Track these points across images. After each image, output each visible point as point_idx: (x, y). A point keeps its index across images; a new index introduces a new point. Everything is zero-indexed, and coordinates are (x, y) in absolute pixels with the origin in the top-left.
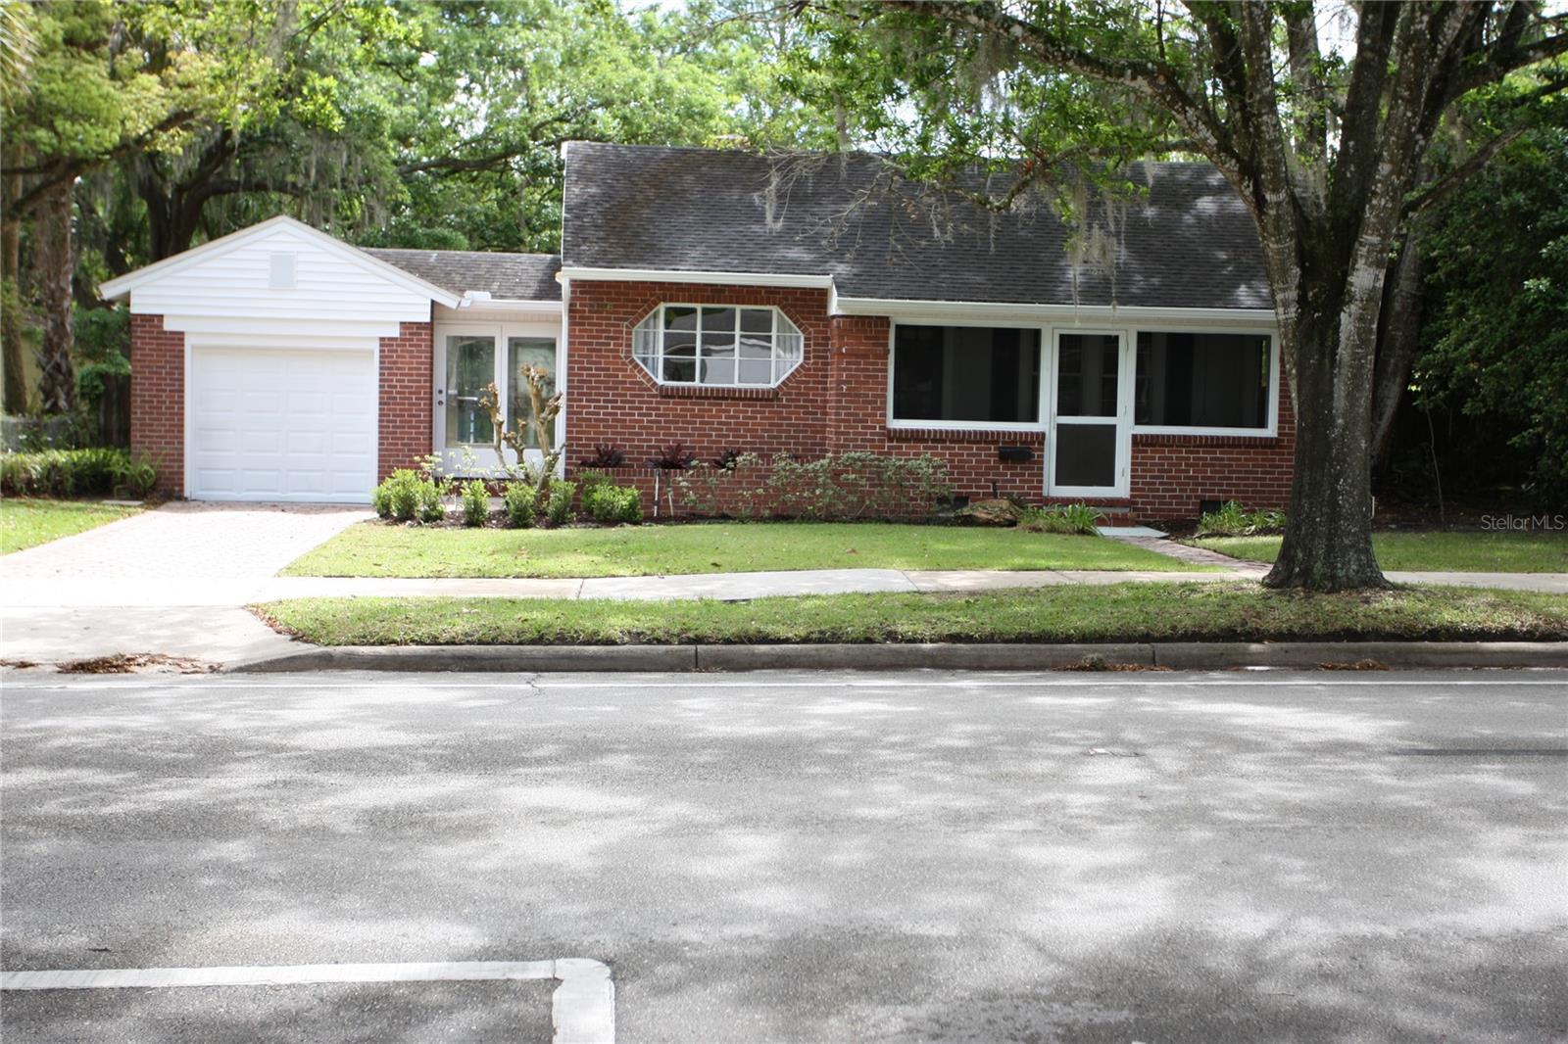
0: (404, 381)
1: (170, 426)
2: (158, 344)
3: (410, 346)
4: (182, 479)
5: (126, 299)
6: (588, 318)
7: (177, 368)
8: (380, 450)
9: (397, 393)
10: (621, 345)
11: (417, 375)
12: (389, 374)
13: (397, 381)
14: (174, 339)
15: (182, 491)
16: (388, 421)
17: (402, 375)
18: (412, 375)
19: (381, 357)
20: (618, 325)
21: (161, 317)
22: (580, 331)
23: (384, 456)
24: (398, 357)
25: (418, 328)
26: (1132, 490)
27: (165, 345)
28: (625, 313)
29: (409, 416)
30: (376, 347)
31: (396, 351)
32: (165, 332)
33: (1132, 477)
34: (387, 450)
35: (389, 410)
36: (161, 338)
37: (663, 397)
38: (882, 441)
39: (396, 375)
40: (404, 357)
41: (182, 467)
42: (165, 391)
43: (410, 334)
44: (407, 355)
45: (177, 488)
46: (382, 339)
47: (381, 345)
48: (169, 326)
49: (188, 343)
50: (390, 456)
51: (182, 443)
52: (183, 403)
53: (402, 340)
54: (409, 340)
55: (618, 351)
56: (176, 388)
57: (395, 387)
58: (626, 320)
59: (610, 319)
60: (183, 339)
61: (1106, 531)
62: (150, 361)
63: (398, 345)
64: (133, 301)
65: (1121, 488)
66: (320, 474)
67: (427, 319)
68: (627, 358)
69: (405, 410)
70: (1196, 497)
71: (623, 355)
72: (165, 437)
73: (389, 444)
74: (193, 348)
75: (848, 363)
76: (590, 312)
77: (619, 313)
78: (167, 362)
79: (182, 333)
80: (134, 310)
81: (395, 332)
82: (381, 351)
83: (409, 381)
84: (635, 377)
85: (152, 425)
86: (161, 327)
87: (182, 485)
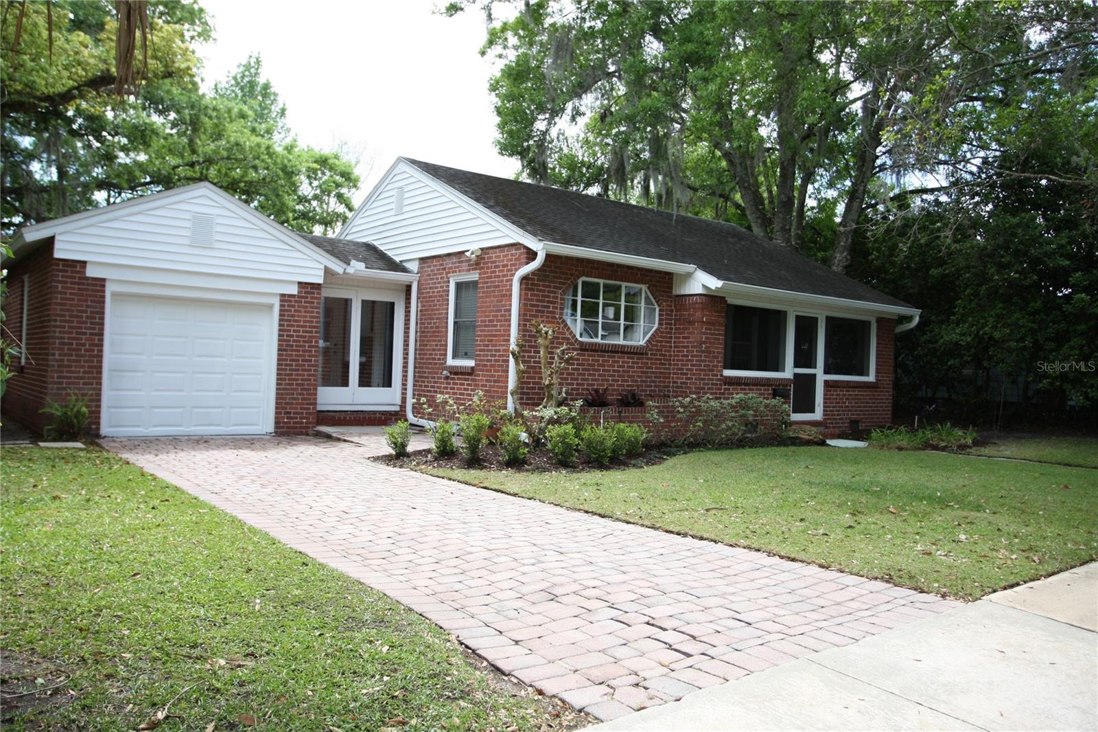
0: (299, 331)
1: (89, 367)
2: (79, 289)
3: (305, 302)
4: (99, 418)
5: (49, 242)
6: (536, 285)
7: (97, 313)
8: (277, 389)
9: (294, 341)
10: (556, 308)
11: (310, 327)
12: (288, 326)
13: (294, 331)
14: (96, 285)
15: (98, 429)
16: (286, 365)
17: (298, 326)
18: (306, 327)
19: (281, 310)
20: (555, 293)
21: (84, 263)
22: (532, 295)
23: (282, 394)
24: (295, 311)
25: (311, 288)
26: (824, 415)
27: (87, 290)
28: (560, 283)
29: (303, 361)
30: (276, 303)
31: (294, 306)
32: (88, 278)
33: (824, 407)
34: (284, 389)
35: (287, 355)
36: (83, 284)
37: (582, 350)
38: (721, 385)
39: (293, 326)
40: (300, 311)
41: (99, 406)
42: (85, 334)
43: (306, 293)
44: (303, 310)
45: (94, 427)
46: (283, 295)
47: (281, 301)
48: (91, 272)
49: (110, 289)
50: (287, 394)
51: (100, 384)
52: (102, 345)
53: (299, 297)
54: (303, 297)
55: (554, 313)
56: (97, 331)
57: (292, 336)
58: (560, 288)
59: (550, 287)
60: (104, 286)
61: (828, 442)
62: (71, 305)
63: (296, 301)
64: (57, 245)
65: (818, 415)
66: (220, 410)
67: (320, 281)
68: (560, 318)
69: (300, 356)
70: (849, 418)
71: (557, 316)
72: (84, 378)
73: (286, 384)
74: (114, 294)
75: (706, 329)
76: (538, 280)
77: (556, 282)
78: (88, 306)
79: (104, 280)
80: (58, 254)
81: (294, 290)
82: (281, 306)
83: (303, 332)
84: (565, 334)
85: (71, 366)
86: (85, 273)
87: (98, 424)
